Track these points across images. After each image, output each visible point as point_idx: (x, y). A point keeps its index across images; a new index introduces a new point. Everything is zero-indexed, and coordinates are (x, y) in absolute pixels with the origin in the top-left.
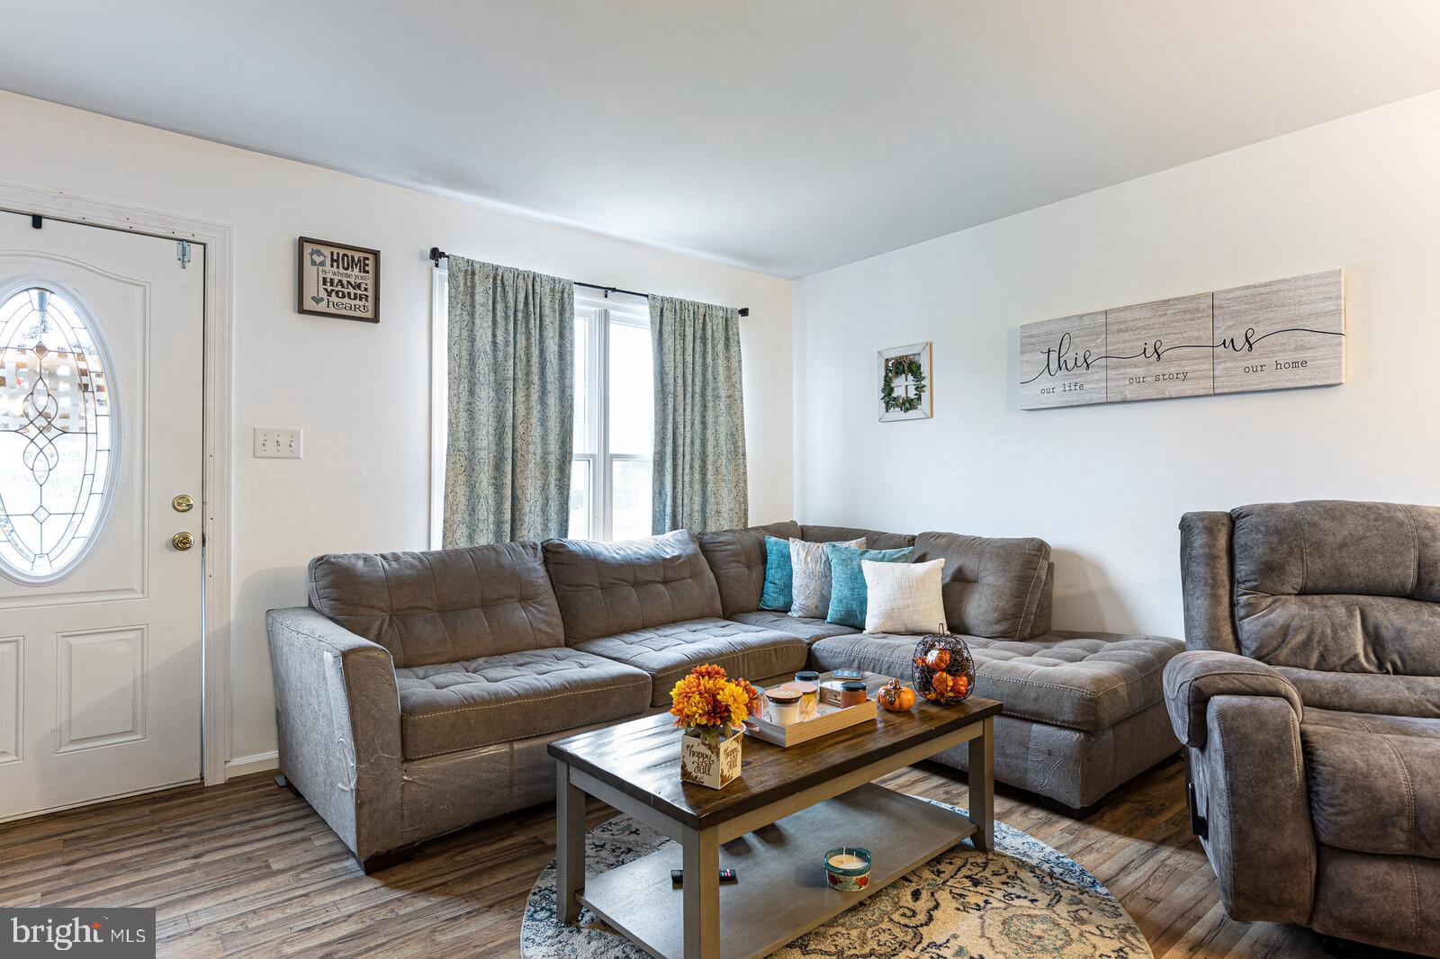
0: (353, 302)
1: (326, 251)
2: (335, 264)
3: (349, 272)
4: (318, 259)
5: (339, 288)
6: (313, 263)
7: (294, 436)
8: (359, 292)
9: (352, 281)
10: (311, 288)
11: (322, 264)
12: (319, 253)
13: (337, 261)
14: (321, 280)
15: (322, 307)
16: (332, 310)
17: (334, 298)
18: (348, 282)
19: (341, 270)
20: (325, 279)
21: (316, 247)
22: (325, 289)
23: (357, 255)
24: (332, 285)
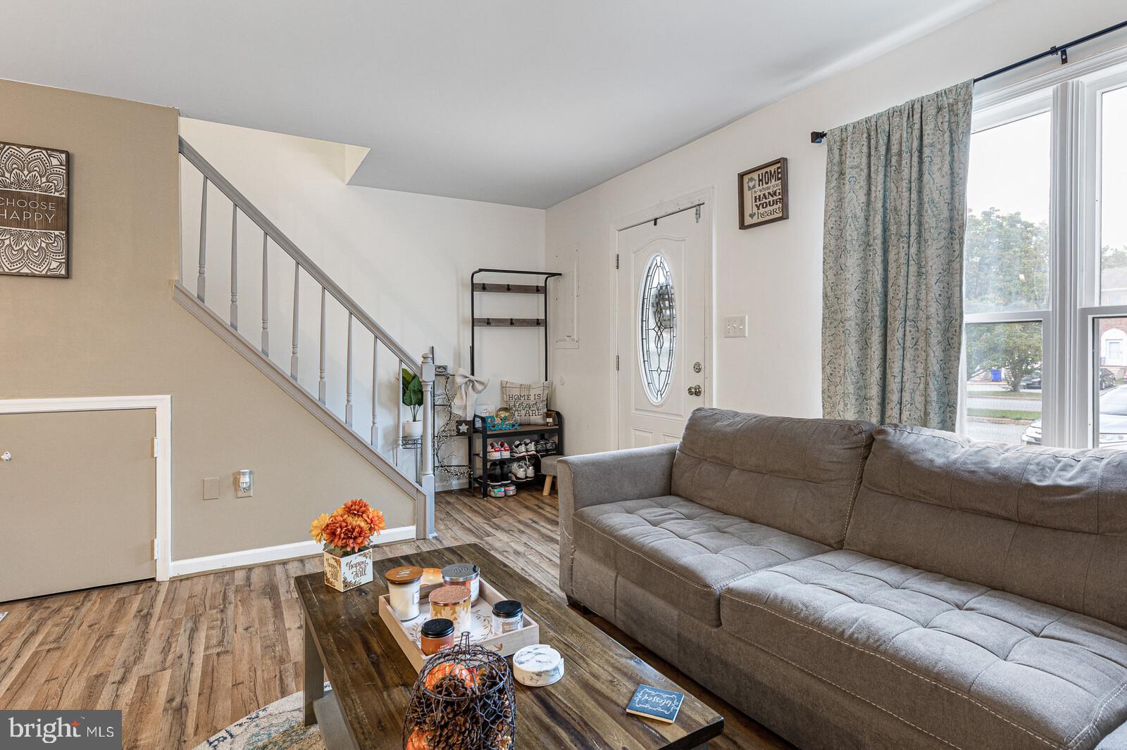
0: (771, 208)
1: (755, 176)
2: (761, 183)
3: (769, 185)
4: (751, 184)
5: (764, 200)
6: (750, 189)
7: (742, 321)
8: (775, 198)
9: (771, 191)
10: (749, 207)
11: (754, 187)
12: (751, 179)
13: (762, 180)
14: (754, 198)
15: (755, 220)
16: (761, 220)
17: (762, 210)
18: (769, 193)
19: (765, 186)
20: (755, 197)
21: (749, 176)
22: (756, 205)
23: (772, 168)
24: (760, 201)
